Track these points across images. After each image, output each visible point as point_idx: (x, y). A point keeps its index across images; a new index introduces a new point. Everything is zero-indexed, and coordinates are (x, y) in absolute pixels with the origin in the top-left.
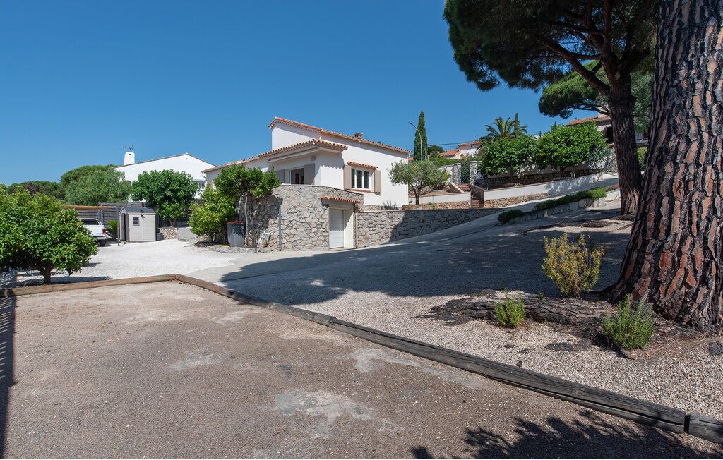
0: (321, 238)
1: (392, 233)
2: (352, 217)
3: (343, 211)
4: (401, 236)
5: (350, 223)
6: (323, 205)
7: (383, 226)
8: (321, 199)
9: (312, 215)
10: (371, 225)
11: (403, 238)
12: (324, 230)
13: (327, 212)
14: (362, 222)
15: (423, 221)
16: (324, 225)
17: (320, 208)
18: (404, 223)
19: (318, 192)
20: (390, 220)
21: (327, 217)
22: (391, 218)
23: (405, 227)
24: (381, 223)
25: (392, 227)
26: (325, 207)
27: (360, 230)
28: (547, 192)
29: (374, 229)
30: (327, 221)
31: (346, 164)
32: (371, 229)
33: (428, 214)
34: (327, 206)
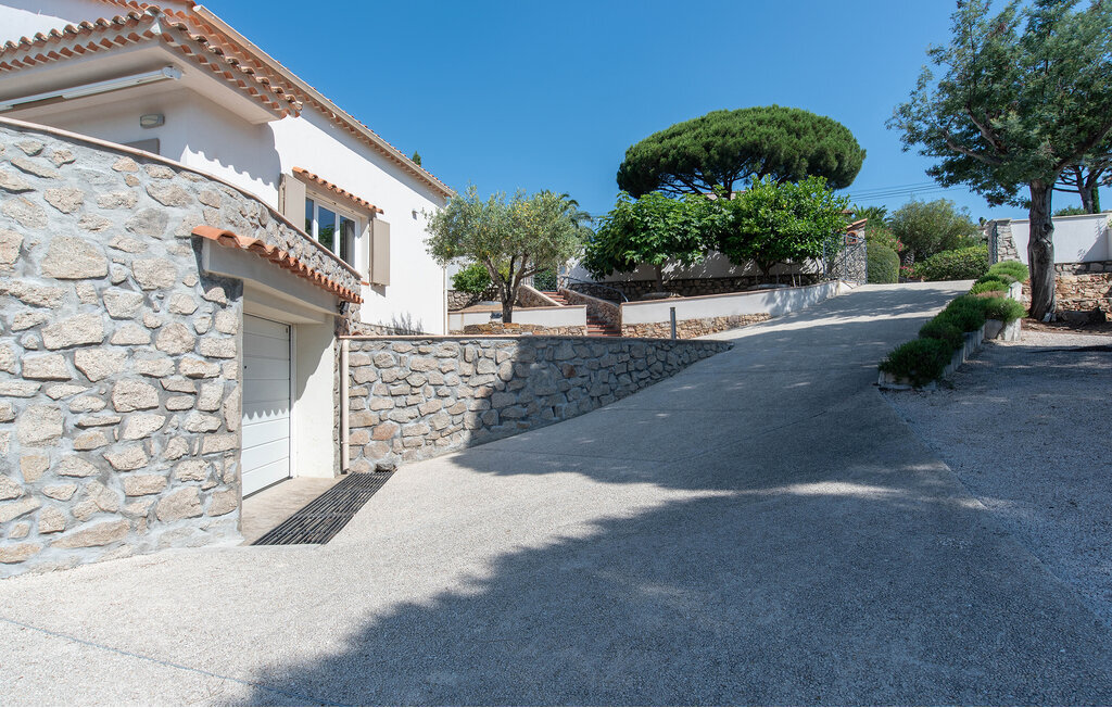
0: (190, 467)
1: (478, 412)
2: (328, 356)
3: (289, 328)
4: (506, 425)
5: (321, 381)
6: (208, 280)
7: (444, 390)
8: (197, 242)
9: (132, 333)
10: (401, 387)
11: (511, 433)
12: (212, 422)
13: (230, 318)
14: (364, 374)
15: (572, 373)
16: (210, 394)
17: (187, 294)
18: (517, 380)
19: (175, 202)
20: (468, 369)
21: (230, 346)
22: (475, 362)
23: (517, 391)
24: (436, 377)
25: (480, 393)
26: (218, 293)
27: (358, 403)
28: (767, 310)
29: (412, 399)
30: (232, 369)
31: (286, 169)
32: (401, 401)
33: (584, 352)
34: (233, 288)
